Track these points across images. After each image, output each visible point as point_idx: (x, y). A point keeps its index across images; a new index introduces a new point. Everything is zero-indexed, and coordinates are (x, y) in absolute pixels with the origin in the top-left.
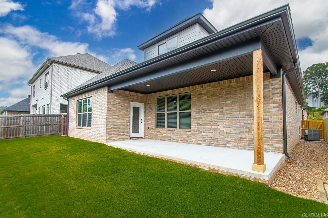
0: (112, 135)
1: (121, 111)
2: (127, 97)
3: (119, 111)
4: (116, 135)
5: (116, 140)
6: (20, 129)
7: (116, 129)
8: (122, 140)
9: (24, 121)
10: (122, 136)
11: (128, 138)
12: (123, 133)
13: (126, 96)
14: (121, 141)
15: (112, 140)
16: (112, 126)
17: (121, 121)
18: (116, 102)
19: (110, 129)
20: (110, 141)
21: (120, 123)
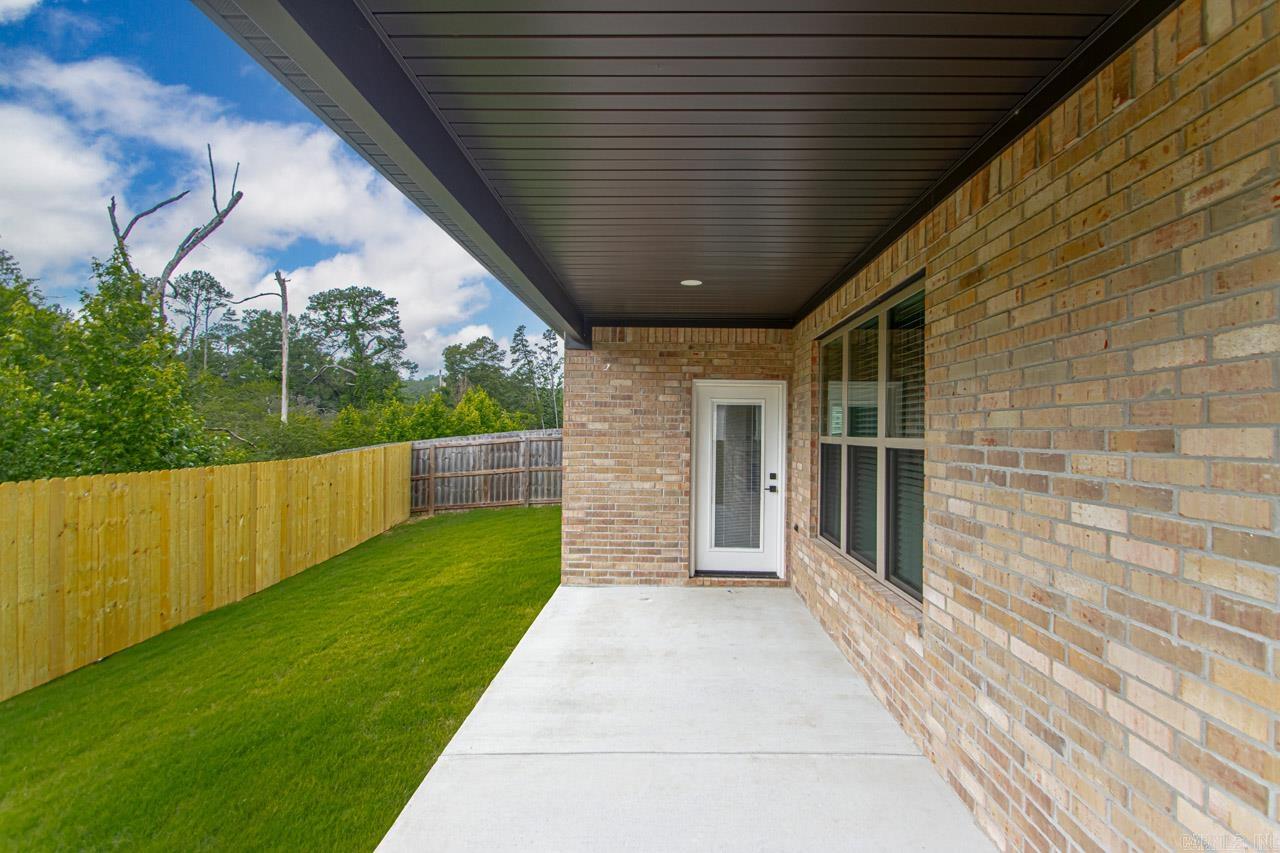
0: (588, 551)
1: (638, 435)
2: (672, 360)
3: (628, 433)
4: (612, 551)
5: (608, 577)
8: (641, 582)
9: (528, 454)
10: (644, 560)
11: (675, 575)
12: (645, 545)
13: (661, 354)
14: (635, 583)
15: (588, 574)
16: (590, 509)
17: (638, 485)
18: (611, 391)
19: (581, 522)
20: (580, 579)
21: (634, 493)
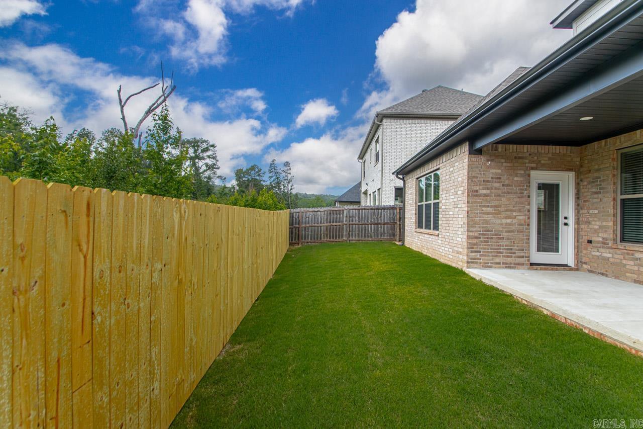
0: (480, 252)
1: (504, 196)
2: (520, 161)
3: (499, 196)
4: (492, 252)
5: (490, 265)
6: (343, 229)
7: (492, 238)
8: (506, 267)
10: (508, 257)
11: (523, 264)
12: (508, 249)
13: (516, 158)
14: (503, 268)
15: (480, 263)
16: (480, 231)
17: (504, 221)
18: (491, 175)
19: (476, 238)
20: (476, 266)
21: (502, 224)
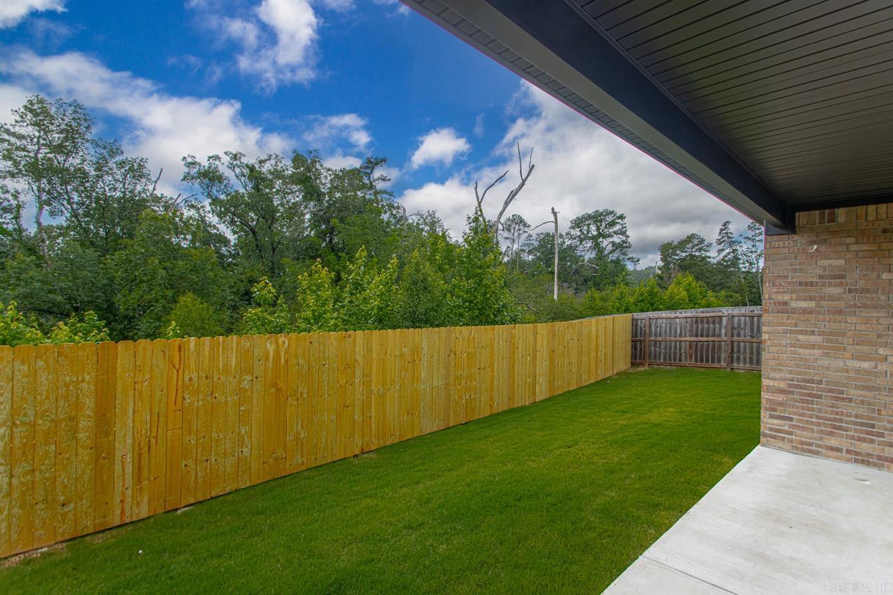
0: (791, 419)
1: (854, 314)
3: (840, 312)
4: (819, 424)
5: (813, 448)
6: (720, 347)
7: (820, 397)
8: (856, 461)
9: (730, 327)
10: (862, 440)
12: (862, 424)
13: (885, 231)
14: (849, 460)
15: (791, 441)
16: (792, 380)
17: (850, 363)
18: (819, 271)
19: (782, 391)
20: (780, 444)
21: (847, 371)
